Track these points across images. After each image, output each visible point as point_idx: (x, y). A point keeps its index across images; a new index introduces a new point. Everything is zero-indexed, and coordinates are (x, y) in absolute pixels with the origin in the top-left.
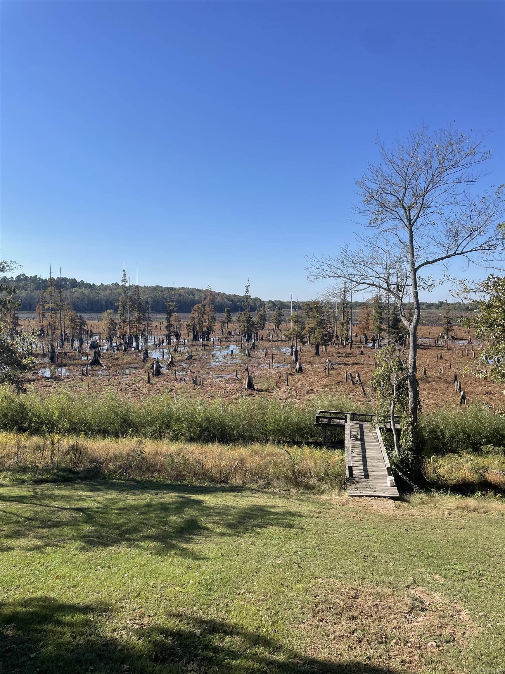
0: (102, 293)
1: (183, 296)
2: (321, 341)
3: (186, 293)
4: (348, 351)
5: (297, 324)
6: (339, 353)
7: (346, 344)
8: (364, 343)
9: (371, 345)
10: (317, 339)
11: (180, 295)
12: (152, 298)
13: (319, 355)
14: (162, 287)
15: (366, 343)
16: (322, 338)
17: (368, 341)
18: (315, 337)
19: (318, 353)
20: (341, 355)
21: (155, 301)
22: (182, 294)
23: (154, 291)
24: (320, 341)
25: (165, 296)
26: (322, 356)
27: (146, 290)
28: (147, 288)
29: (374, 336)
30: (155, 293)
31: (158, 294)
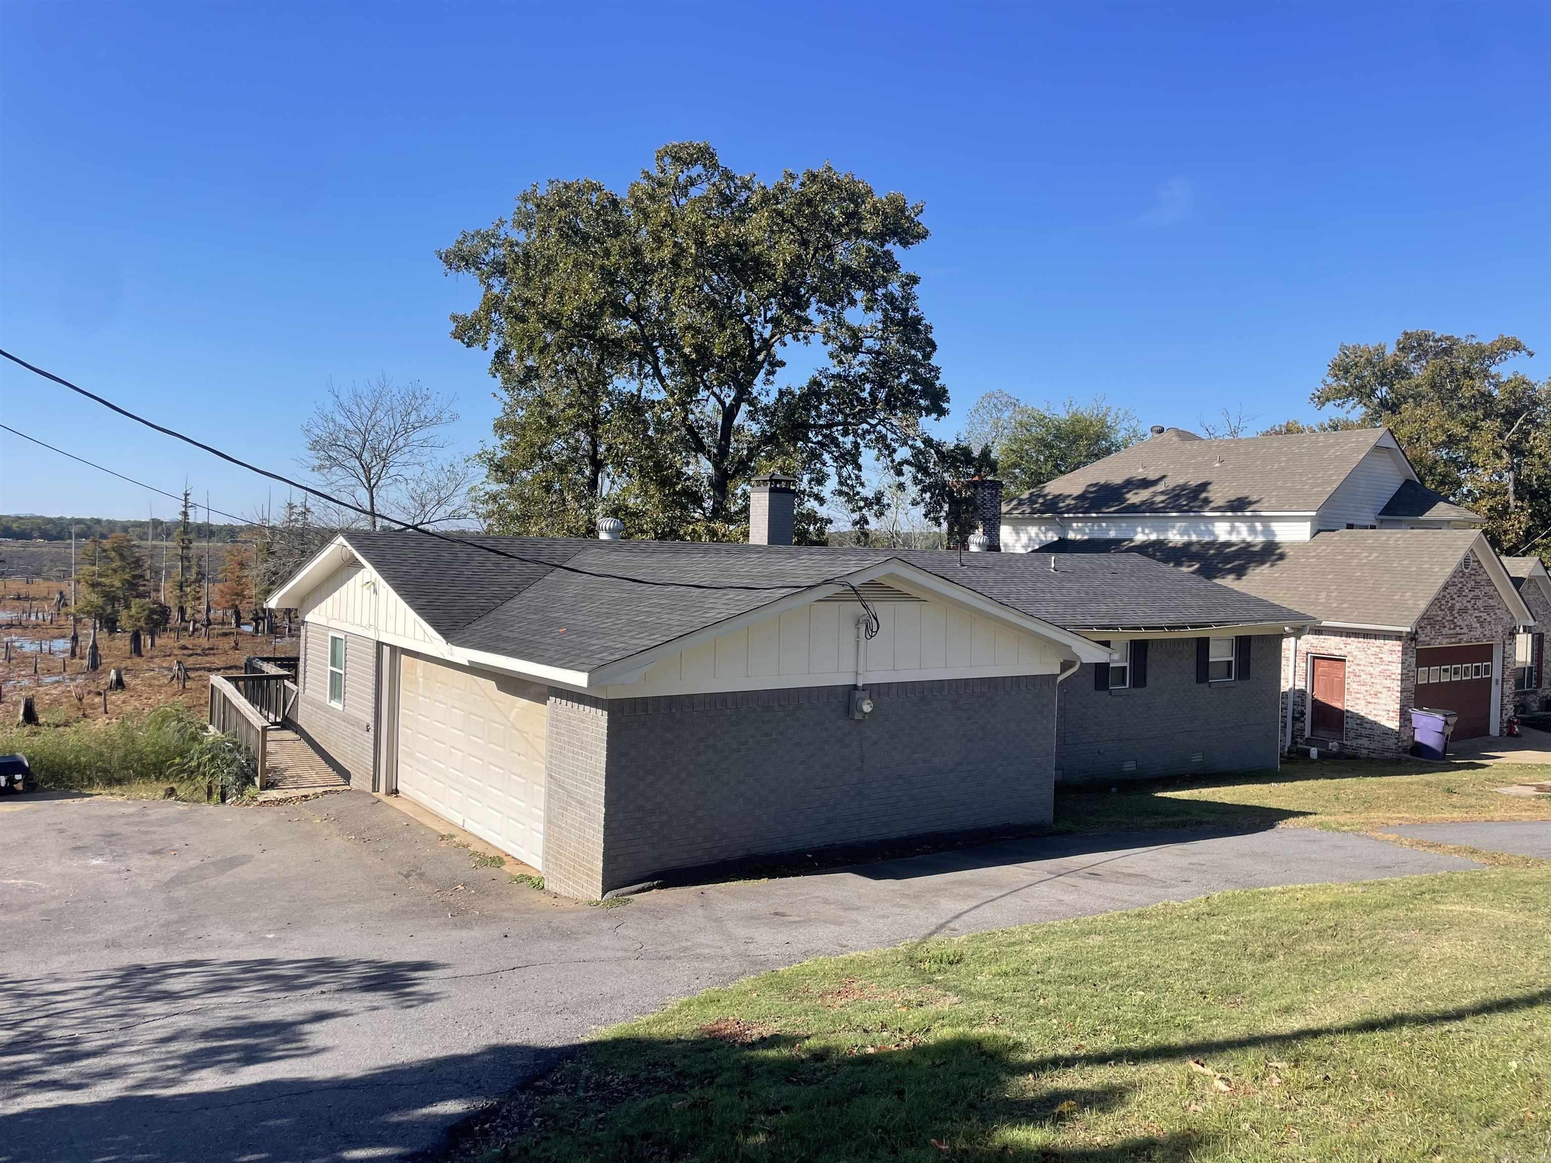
2: (146, 624)
4: (204, 642)
5: (96, 589)
6: (184, 648)
7: (195, 630)
8: (234, 625)
9: (249, 629)
10: (138, 620)
13: (140, 654)
15: (238, 625)
16: (149, 618)
17: (242, 621)
18: (132, 616)
19: (137, 650)
20: (191, 652)
24: (144, 625)
26: (149, 655)
29: (256, 610)
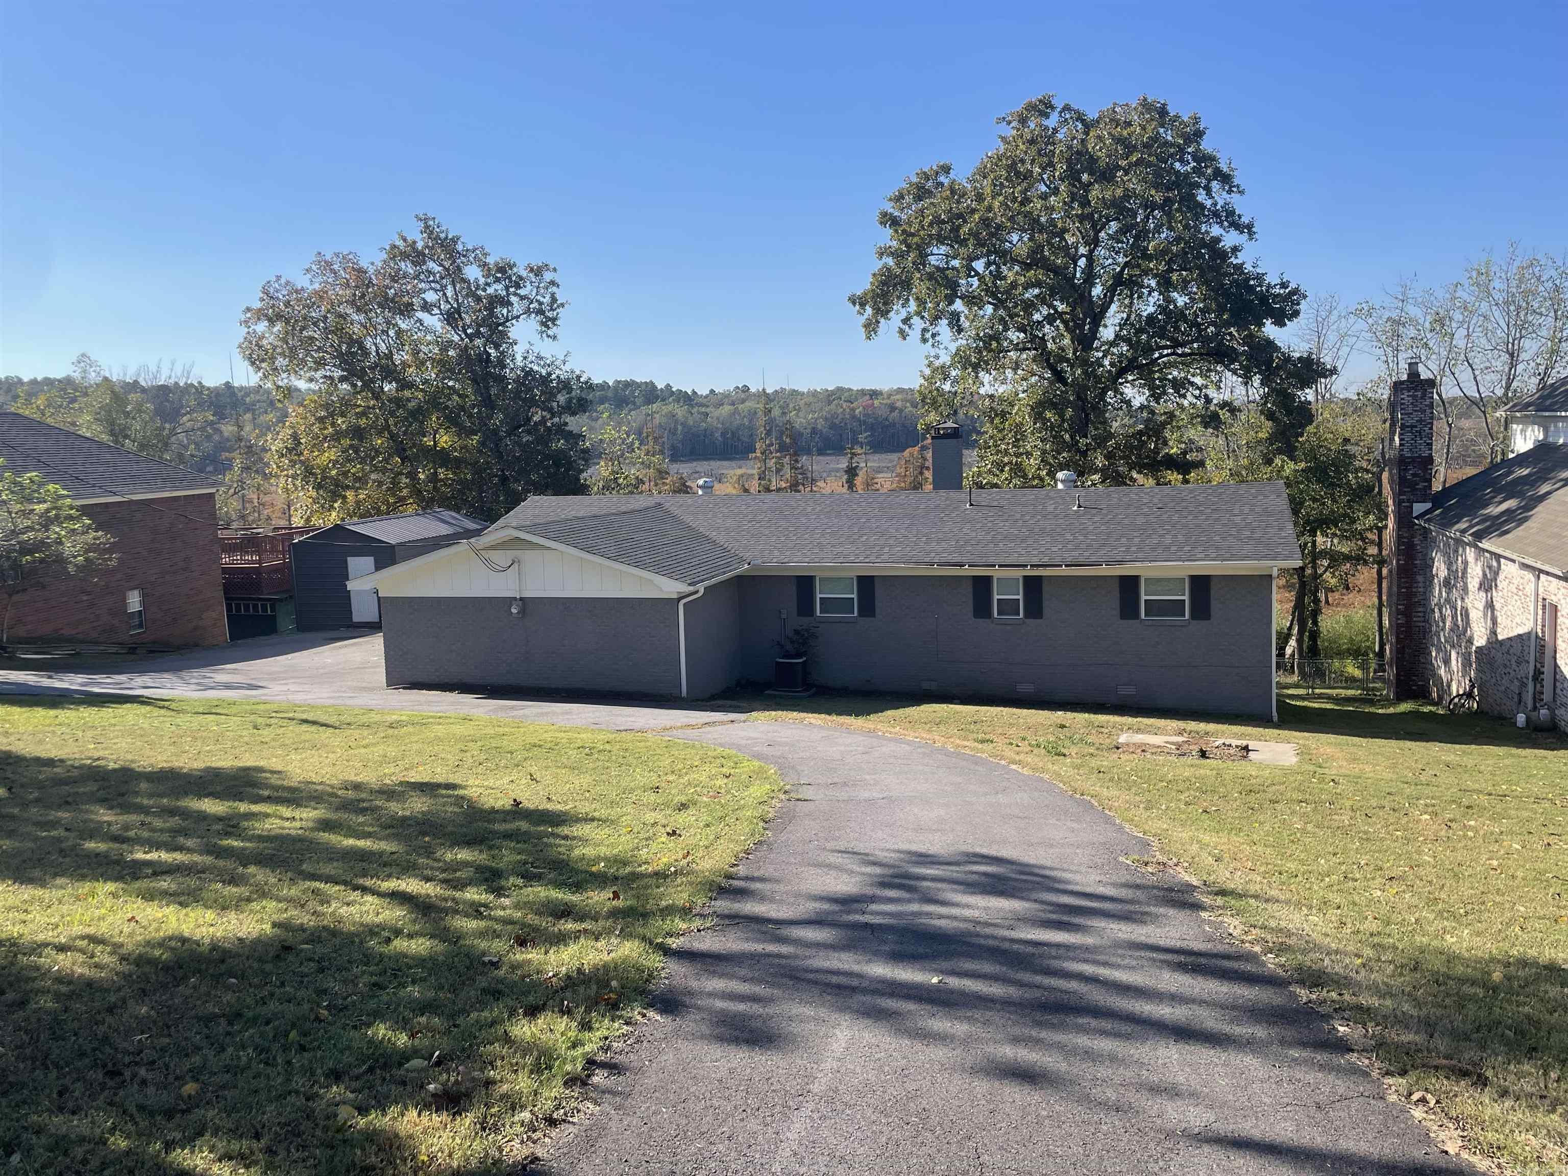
0: (715, 413)
1: (901, 411)
3: (907, 401)
11: (892, 408)
12: (826, 419)
14: (850, 390)
21: (833, 426)
22: (899, 404)
23: (830, 403)
25: (857, 411)
27: (811, 399)
28: (814, 394)
30: (833, 406)
31: (840, 409)
